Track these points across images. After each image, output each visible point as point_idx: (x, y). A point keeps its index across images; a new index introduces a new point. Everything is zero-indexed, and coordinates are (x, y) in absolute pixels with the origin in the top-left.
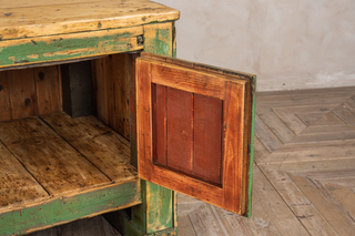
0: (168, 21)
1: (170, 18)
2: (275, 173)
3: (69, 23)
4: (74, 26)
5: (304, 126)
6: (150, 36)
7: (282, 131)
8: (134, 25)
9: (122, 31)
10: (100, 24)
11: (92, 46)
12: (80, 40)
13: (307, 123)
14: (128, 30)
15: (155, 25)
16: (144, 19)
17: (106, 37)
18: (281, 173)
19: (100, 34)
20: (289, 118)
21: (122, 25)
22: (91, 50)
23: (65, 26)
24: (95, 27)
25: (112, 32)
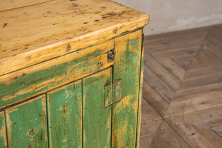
0: (138, 29)
1: (140, 25)
2: (182, 127)
3: (33, 52)
4: (39, 55)
5: (183, 71)
6: (121, 49)
7: (168, 78)
8: (105, 40)
9: (92, 50)
10: (69, 46)
11: (60, 74)
12: (47, 71)
13: (184, 67)
14: (99, 47)
15: (126, 37)
16: (115, 31)
17: (76, 61)
18: (187, 126)
19: (69, 58)
20: (168, 63)
21: (93, 42)
22: (59, 79)
23: (29, 58)
24: (63, 51)
25: (83, 53)
